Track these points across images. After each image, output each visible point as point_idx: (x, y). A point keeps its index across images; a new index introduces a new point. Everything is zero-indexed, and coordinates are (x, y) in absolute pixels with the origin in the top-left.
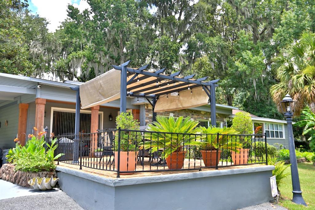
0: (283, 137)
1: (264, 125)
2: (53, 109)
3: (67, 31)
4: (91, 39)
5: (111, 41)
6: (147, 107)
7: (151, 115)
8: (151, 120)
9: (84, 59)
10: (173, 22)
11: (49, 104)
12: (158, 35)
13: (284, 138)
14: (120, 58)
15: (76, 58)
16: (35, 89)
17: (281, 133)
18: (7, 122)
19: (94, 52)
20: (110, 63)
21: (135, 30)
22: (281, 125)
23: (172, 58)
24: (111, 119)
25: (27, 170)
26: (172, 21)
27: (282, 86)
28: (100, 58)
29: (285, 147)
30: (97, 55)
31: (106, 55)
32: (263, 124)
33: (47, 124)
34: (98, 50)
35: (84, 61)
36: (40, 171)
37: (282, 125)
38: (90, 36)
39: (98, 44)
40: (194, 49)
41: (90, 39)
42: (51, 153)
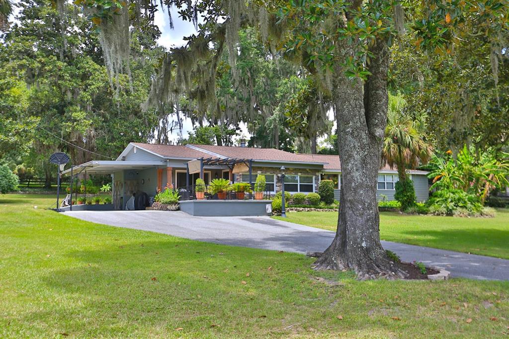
2: (177, 171)
11: (174, 169)
14: (251, 99)
16: (166, 161)
24: (216, 176)
25: (166, 203)
33: (173, 182)
36: (171, 203)
42: (176, 195)
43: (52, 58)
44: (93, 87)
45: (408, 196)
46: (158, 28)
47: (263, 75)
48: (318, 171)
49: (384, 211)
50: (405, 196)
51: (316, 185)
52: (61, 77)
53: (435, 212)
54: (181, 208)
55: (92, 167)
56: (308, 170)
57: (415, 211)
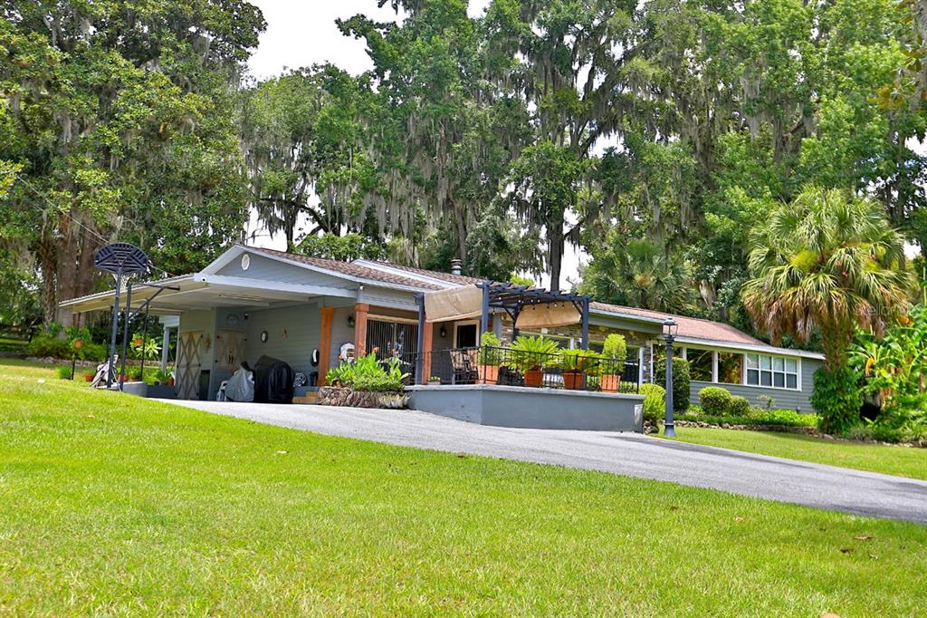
0: (796, 387)
1: (746, 358)
3: (322, 126)
4: (373, 139)
5: (418, 142)
6: (505, 318)
7: (510, 331)
8: (510, 338)
9: (354, 185)
10: (568, 106)
12: (532, 115)
13: (799, 388)
14: (437, 184)
15: (336, 183)
16: (354, 290)
17: (793, 378)
18: (285, 332)
19: (377, 171)
20: (414, 195)
21: (477, 119)
22: (793, 360)
23: (561, 195)
24: (443, 334)
26: (566, 105)
27: (761, 284)
28: (391, 185)
29: (799, 408)
30: (385, 178)
31: (403, 176)
32: (742, 355)
34: (387, 165)
35: (354, 190)
36: (388, 389)
37: (796, 362)
38: (371, 132)
39: (387, 153)
40: (617, 171)
41: (370, 141)
42: (396, 372)
43: (36, 38)
44: (127, 116)
45: (846, 402)
46: (260, 12)
47: (475, 134)
48: (649, 337)
49: (780, 431)
50: (840, 401)
51: (645, 368)
52: (53, 85)
53: (917, 440)
54: (417, 404)
55: (178, 289)
56: (632, 333)
57: (868, 435)
